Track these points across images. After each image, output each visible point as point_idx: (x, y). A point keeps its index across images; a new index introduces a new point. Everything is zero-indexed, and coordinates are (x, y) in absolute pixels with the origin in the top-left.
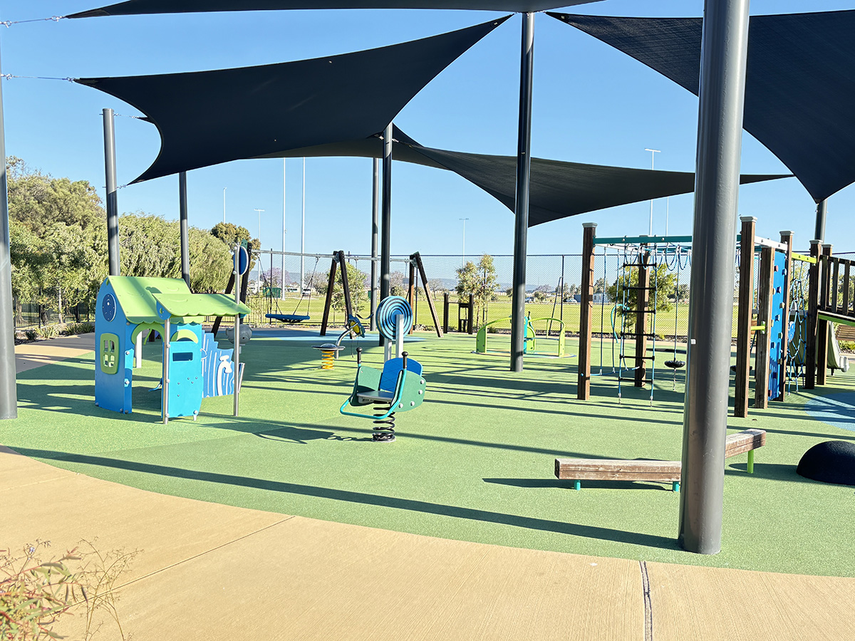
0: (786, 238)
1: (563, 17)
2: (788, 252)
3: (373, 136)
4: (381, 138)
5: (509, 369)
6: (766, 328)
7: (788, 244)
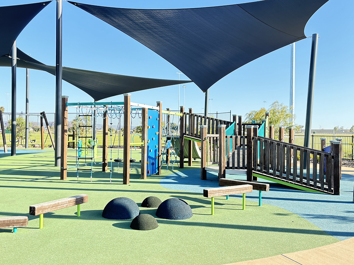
0: (159, 104)
1: (75, 4)
2: (160, 110)
3: (4, 56)
4: (10, 57)
5: (54, 165)
6: (144, 143)
7: (160, 107)
